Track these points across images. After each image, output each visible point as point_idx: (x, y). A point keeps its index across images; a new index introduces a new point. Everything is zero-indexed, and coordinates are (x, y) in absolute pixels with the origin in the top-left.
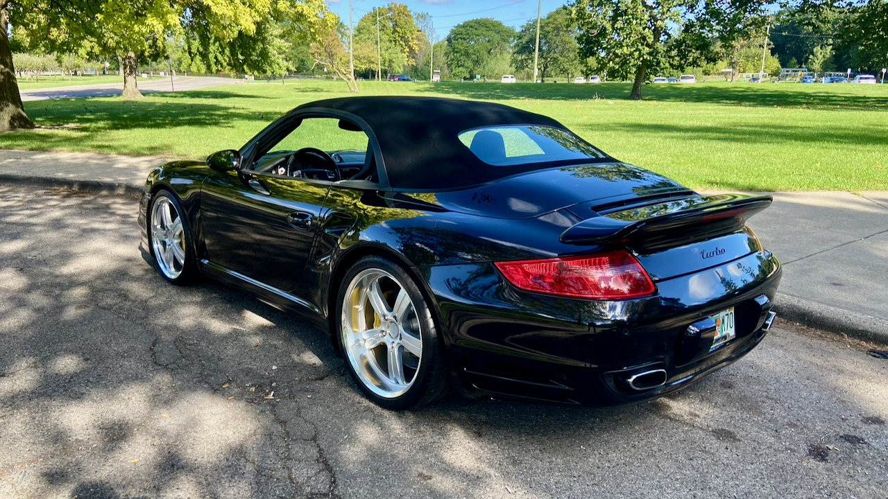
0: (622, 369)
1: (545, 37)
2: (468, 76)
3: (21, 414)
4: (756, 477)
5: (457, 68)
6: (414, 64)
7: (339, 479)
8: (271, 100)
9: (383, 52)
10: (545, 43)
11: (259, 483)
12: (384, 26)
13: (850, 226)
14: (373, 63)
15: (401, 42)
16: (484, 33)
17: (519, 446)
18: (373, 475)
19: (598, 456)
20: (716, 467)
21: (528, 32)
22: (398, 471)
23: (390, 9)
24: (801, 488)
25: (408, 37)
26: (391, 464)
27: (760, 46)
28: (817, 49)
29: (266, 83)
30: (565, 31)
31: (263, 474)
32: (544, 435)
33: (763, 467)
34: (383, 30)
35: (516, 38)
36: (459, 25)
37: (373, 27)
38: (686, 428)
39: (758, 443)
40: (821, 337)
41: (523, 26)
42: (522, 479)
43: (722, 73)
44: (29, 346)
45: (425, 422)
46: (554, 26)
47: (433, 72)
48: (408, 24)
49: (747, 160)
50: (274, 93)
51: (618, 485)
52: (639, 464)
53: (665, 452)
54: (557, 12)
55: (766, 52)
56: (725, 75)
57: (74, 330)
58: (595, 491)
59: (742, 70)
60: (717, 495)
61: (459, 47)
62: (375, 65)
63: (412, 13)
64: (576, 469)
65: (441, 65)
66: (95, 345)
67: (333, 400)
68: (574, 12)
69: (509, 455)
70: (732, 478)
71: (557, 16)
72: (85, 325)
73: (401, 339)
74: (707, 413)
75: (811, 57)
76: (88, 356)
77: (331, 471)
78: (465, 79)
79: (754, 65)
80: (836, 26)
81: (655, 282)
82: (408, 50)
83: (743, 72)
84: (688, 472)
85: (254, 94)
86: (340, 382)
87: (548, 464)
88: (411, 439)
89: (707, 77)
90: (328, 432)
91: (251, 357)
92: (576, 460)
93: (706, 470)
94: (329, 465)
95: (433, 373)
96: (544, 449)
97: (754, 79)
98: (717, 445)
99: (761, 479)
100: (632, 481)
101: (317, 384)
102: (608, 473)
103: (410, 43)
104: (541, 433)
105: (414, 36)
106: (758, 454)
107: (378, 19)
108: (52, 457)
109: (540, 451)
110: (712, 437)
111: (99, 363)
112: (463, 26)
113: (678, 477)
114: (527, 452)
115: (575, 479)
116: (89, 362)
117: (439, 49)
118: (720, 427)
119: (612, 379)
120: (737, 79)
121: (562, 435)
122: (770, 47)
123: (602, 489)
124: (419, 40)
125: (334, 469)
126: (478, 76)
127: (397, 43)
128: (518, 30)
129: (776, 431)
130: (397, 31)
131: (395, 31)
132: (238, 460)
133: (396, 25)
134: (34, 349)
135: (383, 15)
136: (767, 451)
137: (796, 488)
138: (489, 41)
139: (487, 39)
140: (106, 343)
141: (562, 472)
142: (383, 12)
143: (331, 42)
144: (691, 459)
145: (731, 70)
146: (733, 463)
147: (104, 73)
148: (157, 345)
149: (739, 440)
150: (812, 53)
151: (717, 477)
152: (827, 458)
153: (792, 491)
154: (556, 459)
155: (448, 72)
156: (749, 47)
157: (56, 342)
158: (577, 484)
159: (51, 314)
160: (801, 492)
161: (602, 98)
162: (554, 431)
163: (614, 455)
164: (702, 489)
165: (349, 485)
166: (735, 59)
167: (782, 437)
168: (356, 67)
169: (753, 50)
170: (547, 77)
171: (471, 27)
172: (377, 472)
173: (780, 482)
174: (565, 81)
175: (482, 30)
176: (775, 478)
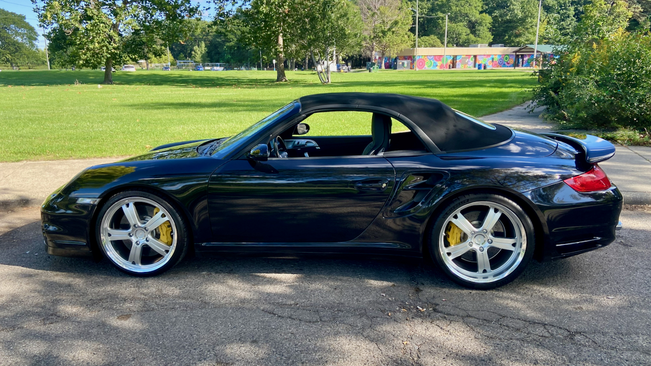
28: (196, 48)
56: (140, 65)
75: (193, 53)
86: (433, 288)
101: (426, 293)
150: (193, 50)
161: (81, 83)
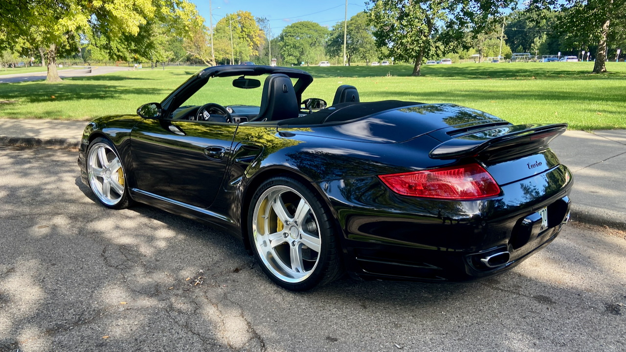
0: (478, 252)
1: (350, 33)
2: (296, 62)
3: (8, 306)
4: (574, 328)
5: (288, 57)
6: (257, 54)
7: (267, 344)
8: (157, 81)
9: (235, 46)
10: (350, 38)
11: (206, 349)
12: (235, 27)
13: (591, 153)
14: (228, 54)
15: (247, 39)
16: (306, 32)
17: (396, 313)
18: (292, 340)
19: (456, 318)
20: (544, 323)
21: (337, 31)
22: (311, 336)
23: (239, 15)
24: (608, 334)
25: (252, 35)
26: (305, 331)
27: (498, 38)
28: (537, 39)
29: (151, 70)
30: (364, 30)
31: (208, 342)
32: (413, 305)
33: (577, 321)
34: (235, 30)
35: (329, 35)
36: (288, 26)
37: (227, 28)
38: (514, 296)
39: (569, 304)
40: (590, 229)
41: (334, 26)
42: (405, 338)
43: (472, 58)
44: (7, 257)
45: (322, 300)
46: (355, 26)
47: (271, 60)
48: (252, 26)
49: (506, 112)
50: (158, 76)
51: (477, 339)
52: (488, 323)
53: (504, 314)
54: (358, 16)
55: (502, 42)
56: (474, 59)
57: (40, 243)
58: (461, 344)
59: (485, 55)
60: (550, 342)
61: (289, 42)
62: (229, 55)
63: (254, 18)
64: (443, 329)
65: (276, 54)
66: (58, 254)
67: (249, 287)
68: (373, 14)
69: (390, 320)
70: (558, 330)
71: (358, 19)
72: (48, 239)
73: (301, 238)
74: (526, 284)
75: (532, 45)
76: (55, 262)
77: (260, 337)
78: (294, 64)
79: (494, 51)
80: (549, 23)
81: (500, 186)
82: (252, 44)
83: (486, 57)
84: (525, 327)
85: (143, 77)
86: (252, 274)
87: (421, 326)
88: (315, 312)
89: (462, 60)
90: (251, 310)
91: (180, 258)
92: (441, 322)
93: (537, 325)
94: (257, 334)
95: (330, 262)
96: (415, 315)
97: (495, 61)
98: (540, 307)
99: (578, 329)
100: (486, 335)
101: (235, 275)
102: (467, 331)
103: (254, 39)
104: (410, 304)
105: (256, 34)
106: (571, 311)
107: (231, 22)
108: (39, 338)
109: (413, 317)
110: (535, 302)
111: (63, 267)
112: (291, 27)
113: (519, 331)
114: (404, 318)
115: (444, 336)
116: (56, 266)
117: (274, 43)
118: (539, 294)
119: (471, 260)
120: (482, 62)
121: (426, 304)
122: (505, 38)
123: (466, 343)
124: (260, 37)
125: (262, 336)
126: (303, 63)
127: (245, 39)
128: (330, 29)
129: (579, 295)
130: (244, 31)
131: (242, 31)
132: (187, 333)
133: (243, 27)
134: (11, 259)
135: (233, 19)
136: (576, 309)
137: (605, 334)
138: (310, 37)
139: (309, 36)
140: (67, 252)
141: (433, 331)
142: (234, 17)
143: (198, 39)
144: (524, 318)
145: (478, 55)
146: (555, 319)
147: (30, 66)
148: (107, 252)
149: (555, 303)
150: (533, 42)
151: (547, 329)
152: (620, 312)
153: (603, 337)
154: (426, 322)
155: (281, 60)
156: (491, 39)
157: (27, 253)
158: (447, 339)
159: (20, 233)
160: (610, 337)
161: (393, 75)
162: (419, 302)
163: (468, 317)
164: (539, 339)
165: (276, 348)
166: (481, 47)
167: (584, 299)
168: (216, 57)
169: (493, 41)
170: (352, 62)
171: (297, 27)
172: (295, 338)
173: (592, 331)
174: (365, 64)
175: (305, 30)
176: (588, 328)
